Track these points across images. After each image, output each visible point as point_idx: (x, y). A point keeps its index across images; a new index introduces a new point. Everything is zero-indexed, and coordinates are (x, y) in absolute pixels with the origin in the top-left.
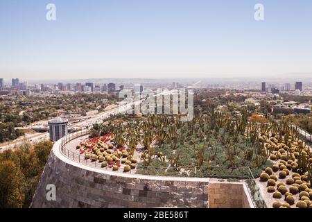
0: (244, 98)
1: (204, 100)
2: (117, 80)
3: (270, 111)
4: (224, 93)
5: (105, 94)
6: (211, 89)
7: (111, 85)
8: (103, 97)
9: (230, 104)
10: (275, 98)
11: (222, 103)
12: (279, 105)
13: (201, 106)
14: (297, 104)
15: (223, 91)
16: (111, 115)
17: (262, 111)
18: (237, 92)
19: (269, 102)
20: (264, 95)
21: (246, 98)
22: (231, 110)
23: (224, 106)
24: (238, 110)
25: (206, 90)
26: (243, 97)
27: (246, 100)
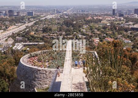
0: (100, 21)
1: (75, 22)
2: (14, 7)
3: (116, 29)
4: (88, 17)
5: (7, 18)
6: (80, 14)
7: (11, 12)
8: (6, 20)
9: (92, 24)
10: (120, 20)
11: (86, 24)
12: (122, 25)
13: (73, 26)
14: (134, 24)
15: (87, 15)
16: (13, 34)
17: (111, 29)
18: (96, 16)
19: (116, 23)
20: (113, 19)
21: (102, 20)
22: (91, 29)
23: (87, 26)
24: (96, 29)
25: (76, 15)
26: (100, 19)
27: (102, 22)
